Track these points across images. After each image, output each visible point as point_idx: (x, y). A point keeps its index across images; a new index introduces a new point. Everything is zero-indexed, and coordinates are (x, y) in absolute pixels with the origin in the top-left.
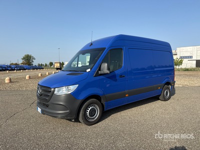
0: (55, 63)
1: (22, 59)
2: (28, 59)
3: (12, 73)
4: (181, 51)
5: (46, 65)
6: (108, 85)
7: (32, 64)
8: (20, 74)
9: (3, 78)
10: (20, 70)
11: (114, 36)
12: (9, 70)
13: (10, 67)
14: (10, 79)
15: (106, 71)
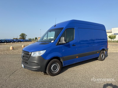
0: (38, 38)
1: (20, 36)
2: (23, 36)
3: (14, 44)
4: (115, 30)
5: (33, 39)
6: (63, 51)
7: (25, 39)
8: (18, 44)
9: (9, 47)
10: (19, 42)
11: (69, 21)
12: (13, 42)
13: (13, 40)
14: (13, 47)
15: (64, 42)
